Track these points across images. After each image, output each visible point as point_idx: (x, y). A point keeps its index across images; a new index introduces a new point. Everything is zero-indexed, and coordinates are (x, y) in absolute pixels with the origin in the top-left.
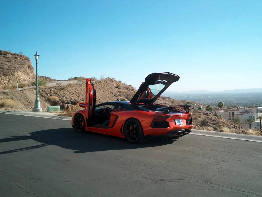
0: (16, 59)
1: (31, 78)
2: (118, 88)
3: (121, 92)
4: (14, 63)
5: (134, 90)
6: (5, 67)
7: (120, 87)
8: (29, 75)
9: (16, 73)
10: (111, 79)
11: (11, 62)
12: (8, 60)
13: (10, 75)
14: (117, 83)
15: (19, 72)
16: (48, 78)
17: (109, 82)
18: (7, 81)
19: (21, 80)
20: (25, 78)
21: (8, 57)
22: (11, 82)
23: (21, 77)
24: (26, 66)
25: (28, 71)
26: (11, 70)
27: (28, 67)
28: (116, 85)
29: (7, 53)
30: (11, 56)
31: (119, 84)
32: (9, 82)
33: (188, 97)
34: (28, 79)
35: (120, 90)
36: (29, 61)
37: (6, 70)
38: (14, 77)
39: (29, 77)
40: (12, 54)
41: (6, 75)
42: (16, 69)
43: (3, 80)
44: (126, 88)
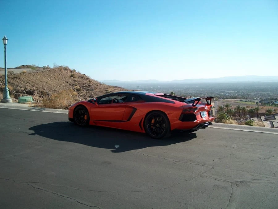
2: (72, 77)
3: (76, 81)
5: (89, 79)
7: (74, 76)
10: (65, 68)
14: (71, 72)
17: (63, 71)
28: (70, 74)
31: (74, 73)
33: (138, 87)
35: (75, 79)
44: (81, 77)
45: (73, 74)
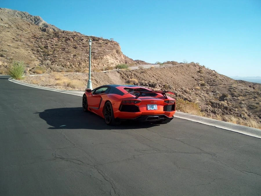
0: (106, 44)
1: (119, 61)
2: (199, 72)
3: (202, 76)
4: (104, 48)
5: (216, 75)
6: (96, 51)
7: (202, 72)
8: (117, 59)
9: (105, 57)
10: (194, 64)
11: (102, 47)
12: (100, 45)
13: (99, 58)
14: (200, 68)
15: (107, 56)
16: (142, 62)
17: (192, 67)
18: (96, 64)
19: (109, 64)
20: (113, 62)
21: (100, 42)
22: (100, 65)
23: (109, 61)
24: (114, 51)
25: (117, 55)
26: (101, 54)
27: (117, 51)
28: (198, 70)
29: (99, 39)
30: (103, 42)
31: (202, 69)
32: (98, 65)
34: (116, 62)
35: (202, 75)
36: (118, 46)
37: (96, 54)
38: (103, 60)
39: (117, 61)
40: (103, 40)
41: (96, 59)
42: (105, 53)
43: (93, 63)
44: (209, 73)
45: (200, 70)
